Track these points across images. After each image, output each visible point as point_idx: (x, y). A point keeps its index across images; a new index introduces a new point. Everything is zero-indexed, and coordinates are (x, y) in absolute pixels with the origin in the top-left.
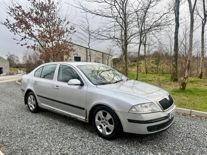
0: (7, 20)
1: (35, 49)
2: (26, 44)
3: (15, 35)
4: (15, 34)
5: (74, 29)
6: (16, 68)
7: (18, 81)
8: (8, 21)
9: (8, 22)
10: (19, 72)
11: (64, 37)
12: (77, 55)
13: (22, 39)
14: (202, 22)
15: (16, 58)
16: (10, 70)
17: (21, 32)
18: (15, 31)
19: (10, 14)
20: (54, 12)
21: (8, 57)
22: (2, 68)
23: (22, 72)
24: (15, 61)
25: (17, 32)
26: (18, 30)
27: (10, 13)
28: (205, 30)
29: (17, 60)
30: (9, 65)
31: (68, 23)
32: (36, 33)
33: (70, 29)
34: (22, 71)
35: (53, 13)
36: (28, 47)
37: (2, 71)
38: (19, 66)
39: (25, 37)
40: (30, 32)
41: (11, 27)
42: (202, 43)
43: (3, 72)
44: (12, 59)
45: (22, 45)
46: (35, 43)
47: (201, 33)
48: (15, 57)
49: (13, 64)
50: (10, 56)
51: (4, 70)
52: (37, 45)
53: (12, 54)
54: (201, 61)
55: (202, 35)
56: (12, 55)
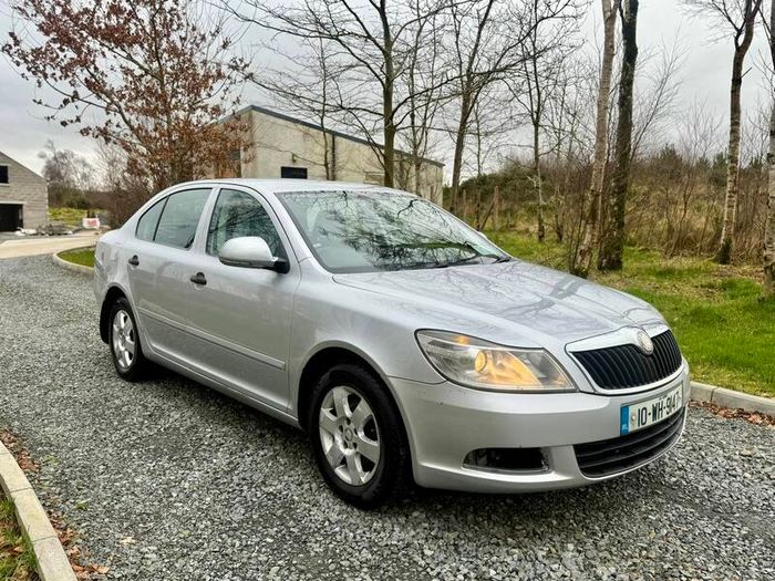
0: (12, 34)
1: (107, 140)
2: (78, 120)
3: (40, 86)
4: (39, 83)
5: (246, 66)
6: (79, 207)
7: (59, 255)
8: (15, 39)
9: (17, 43)
10: (85, 225)
11: (209, 95)
12: (294, 161)
13: (66, 102)
14: (737, 39)
15: (80, 169)
16: (54, 214)
17: (60, 78)
18: (40, 75)
19: (23, 11)
20: (175, 7)
21: (49, 162)
22: (21, 206)
23: (98, 223)
24: (76, 178)
25: (46, 76)
26: (49, 71)
27: (23, 7)
28: (743, 72)
29: (85, 177)
30: (46, 195)
31: (225, 46)
32: (115, 81)
33: (230, 67)
34: (97, 219)
35: (172, 9)
36: (85, 132)
37: (22, 221)
38: (87, 200)
39: (75, 96)
40: (93, 76)
41: (26, 61)
42: (732, 125)
43: (24, 221)
44: (63, 172)
45: (64, 124)
46: (107, 118)
47: (731, 83)
48: (77, 161)
49: (67, 190)
50: (55, 159)
51: (27, 215)
52: (118, 126)
53: (63, 152)
54: (728, 194)
55: (732, 92)
56: (63, 156)
